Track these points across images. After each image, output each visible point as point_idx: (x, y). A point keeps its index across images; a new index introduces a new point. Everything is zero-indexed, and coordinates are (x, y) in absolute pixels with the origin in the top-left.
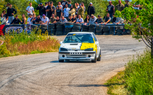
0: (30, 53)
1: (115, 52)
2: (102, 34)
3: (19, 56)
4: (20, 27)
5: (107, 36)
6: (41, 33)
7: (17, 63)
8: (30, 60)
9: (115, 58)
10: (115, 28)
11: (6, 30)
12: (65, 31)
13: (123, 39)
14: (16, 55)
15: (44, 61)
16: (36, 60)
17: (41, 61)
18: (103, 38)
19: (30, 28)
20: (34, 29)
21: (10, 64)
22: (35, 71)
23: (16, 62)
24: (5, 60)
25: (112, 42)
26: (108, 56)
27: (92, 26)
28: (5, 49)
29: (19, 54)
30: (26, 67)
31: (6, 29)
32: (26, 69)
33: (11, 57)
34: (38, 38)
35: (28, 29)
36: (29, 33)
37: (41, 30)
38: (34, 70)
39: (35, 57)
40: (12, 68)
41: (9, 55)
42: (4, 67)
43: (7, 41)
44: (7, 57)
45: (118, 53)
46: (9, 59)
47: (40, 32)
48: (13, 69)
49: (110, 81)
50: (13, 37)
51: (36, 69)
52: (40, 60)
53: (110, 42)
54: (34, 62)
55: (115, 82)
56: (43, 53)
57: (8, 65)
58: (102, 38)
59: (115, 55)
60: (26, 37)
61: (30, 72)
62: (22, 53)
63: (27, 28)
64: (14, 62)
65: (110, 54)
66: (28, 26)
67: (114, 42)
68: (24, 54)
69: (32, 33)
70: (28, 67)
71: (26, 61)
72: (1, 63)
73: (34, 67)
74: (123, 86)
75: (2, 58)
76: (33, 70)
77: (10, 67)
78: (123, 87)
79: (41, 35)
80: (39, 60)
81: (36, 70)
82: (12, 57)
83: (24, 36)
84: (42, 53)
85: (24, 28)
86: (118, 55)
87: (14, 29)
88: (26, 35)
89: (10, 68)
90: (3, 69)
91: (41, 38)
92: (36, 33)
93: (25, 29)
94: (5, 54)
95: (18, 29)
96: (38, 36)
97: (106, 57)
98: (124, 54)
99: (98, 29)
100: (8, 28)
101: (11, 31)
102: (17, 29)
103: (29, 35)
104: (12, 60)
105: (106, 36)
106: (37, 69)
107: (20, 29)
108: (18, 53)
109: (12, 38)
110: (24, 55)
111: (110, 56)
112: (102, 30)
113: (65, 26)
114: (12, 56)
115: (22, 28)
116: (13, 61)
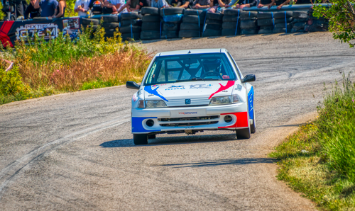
0: (80, 88)
1: (291, 75)
2: (256, 33)
3: (54, 96)
4: (52, 25)
5: (269, 36)
6: (105, 36)
7: (51, 113)
8: (81, 105)
9: (291, 89)
10: (288, 16)
11: (17, 34)
12: (164, 29)
13: (307, 44)
14: (46, 94)
15: (115, 106)
16: (96, 104)
17: (108, 107)
18: (260, 42)
19: (75, 25)
20: (87, 29)
21: (33, 117)
22: (95, 132)
23: (46, 111)
24: (20, 108)
25: (282, 51)
26: (274, 86)
27: (229, 13)
28: (18, 80)
29: (54, 91)
30: (72, 123)
31: (18, 30)
32: (74, 128)
33: (33, 100)
34: (98, 50)
35: (72, 27)
36: (74, 37)
37: (103, 30)
38: (93, 128)
39: (94, 97)
40: (37, 127)
41: (30, 96)
42: (17, 125)
43: (21, 60)
44: (24, 101)
45: (299, 78)
46: (31, 103)
47: (102, 35)
48: (40, 129)
49: (284, 148)
50: (35, 51)
51: (97, 127)
52: (107, 103)
53: (275, 51)
54: (91, 109)
55: (295, 150)
56: (112, 87)
57: (27, 120)
58: (255, 43)
59: (290, 84)
60: (69, 48)
61: (83, 134)
62: (61, 89)
63: (69, 27)
64: (41, 112)
65: (278, 81)
66: (72, 22)
67: (286, 51)
68: (67, 89)
69: (83, 39)
70: (77, 122)
71: (73, 109)
72: (11, 115)
73: (93, 122)
74: (316, 159)
75: (12, 103)
76: (90, 129)
77: (34, 125)
78: (317, 161)
79: (106, 40)
80: (103, 103)
81: (97, 129)
82: (36, 99)
83: (63, 46)
84: (109, 85)
85: (61, 28)
86: (298, 83)
87: (38, 30)
88: (66, 42)
89: (34, 127)
90: (16, 130)
91: (105, 49)
92: (92, 37)
93: (65, 28)
94: (17, 94)
95: (48, 30)
96: (98, 46)
97: (268, 88)
98: (314, 79)
99: (245, 21)
100: (22, 28)
101: (30, 34)
102: (45, 29)
103: (76, 44)
104: (36, 106)
105: (266, 37)
106: (99, 126)
107: (51, 29)
108: (51, 88)
109: (32, 52)
110: (66, 94)
111: (279, 85)
112: (256, 23)
113: (162, 18)
114: (35, 97)
115: (56, 26)
116: (38, 110)
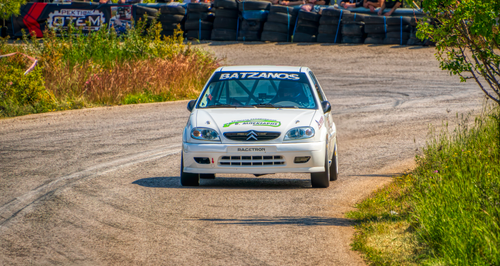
0: (122, 102)
1: (397, 103)
2: (362, 42)
3: (85, 109)
4: (97, 12)
5: (378, 47)
6: (161, 33)
7: (76, 135)
8: (118, 125)
9: (395, 123)
10: (405, 24)
11: (50, 20)
12: (243, 27)
13: (426, 61)
14: (75, 106)
15: (161, 131)
16: (137, 125)
17: (151, 132)
18: (365, 55)
19: (127, 14)
20: (139, 22)
21: (52, 139)
22: (128, 165)
23: (71, 131)
24: (37, 124)
25: (392, 68)
26: (372, 118)
27: (328, 13)
28: (40, 85)
29: (85, 103)
30: (101, 150)
31: (51, 15)
32: (101, 158)
33: (56, 113)
34: (151, 51)
35: (123, 18)
37: (160, 25)
38: (126, 159)
39: (136, 116)
40: (54, 152)
41: (53, 107)
42: (29, 148)
43: (48, 57)
44: (44, 114)
45: (407, 109)
46: (52, 118)
47: (158, 32)
48: (58, 156)
49: (367, 206)
50: (68, 47)
51: (132, 158)
52: (152, 125)
53: (384, 68)
54: (129, 131)
55: (381, 211)
56: (162, 103)
57: (43, 142)
58: (359, 55)
59: (395, 117)
60: (113, 46)
61: (111, 166)
62: (96, 102)
63: (118, 16)
64: (65, 131)
65: (378, 111)
67: (399, 68)
68: (103, 102)
69: (133, 34)
70: (107, 149)
71: (106, 130)
72: (24, 133)
73: (128, 151)
74: (405, 224)
75: (28, 116)
76: (122, 160)
77: (51, 149)
78: (405, 228)
80: (146, 125)
81: (131, 161)
82: (60, 113)
83: (106, 43)
84: (160, 100)
86: (404, 115)
87: (77, 18)
88: (110, 38)
89: (50, 152)
90: (26, 154)
91: (160, 51)
92: (145, 33)
93: (114, 18)
94: (36, 104)
95: (90, 18)
96: (151, 45)
97: (365, 120)
98: (427, 112)
99: (348, 25)
100: (56, 13)
102: (87, 17)
103: (123, 39)
104: (58, 123)
105: (374, 48)
106: (135, 157)
107: (95, 17)
108: (81, 99)
109: (65, 47)
110: (101, 108)
111: (379, 117)
112: (363, 29)
113: (241, 13)
114: (60, 109)
115: (102, 14)
116: (60, 128)
